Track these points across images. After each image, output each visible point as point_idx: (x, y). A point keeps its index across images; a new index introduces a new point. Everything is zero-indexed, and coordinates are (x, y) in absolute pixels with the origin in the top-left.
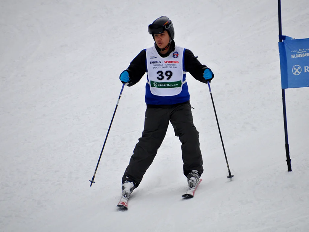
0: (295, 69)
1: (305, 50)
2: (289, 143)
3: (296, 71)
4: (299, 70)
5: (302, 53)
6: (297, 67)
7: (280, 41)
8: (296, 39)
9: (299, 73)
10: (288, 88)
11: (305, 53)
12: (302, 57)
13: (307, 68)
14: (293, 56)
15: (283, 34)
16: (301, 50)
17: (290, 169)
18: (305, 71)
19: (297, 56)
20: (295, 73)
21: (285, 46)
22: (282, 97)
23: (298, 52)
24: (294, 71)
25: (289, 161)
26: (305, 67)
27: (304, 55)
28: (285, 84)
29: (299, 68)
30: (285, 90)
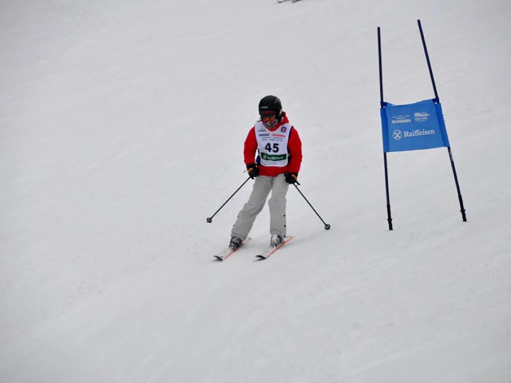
0: (395, 133)
1: (404, 117)
2: (390, 204)
3: (397, 135)
4: (400, 135)
5: (402, 119)
6: (397, 132)
7: (382, 107)
8: (396, 105)
9: (400, 138)
10: (389, 151)
11: (404, 119)
12: (402, 123)
13: (406, 133)
14: (393, 122)
15: (384, 101)
16: (400, 116)
17: (391, 228)
18: (405, 136)
19: (398, 122)
20: (396, 137)
21: (386, 112)
22: (383, 160)
23: (398, 118)
24: (395, 135)
25: (390, 220)
26: (405, 132)
27: (403, 121)
28: (387, 148)
29: (399, 133)
30: (387, 153)
